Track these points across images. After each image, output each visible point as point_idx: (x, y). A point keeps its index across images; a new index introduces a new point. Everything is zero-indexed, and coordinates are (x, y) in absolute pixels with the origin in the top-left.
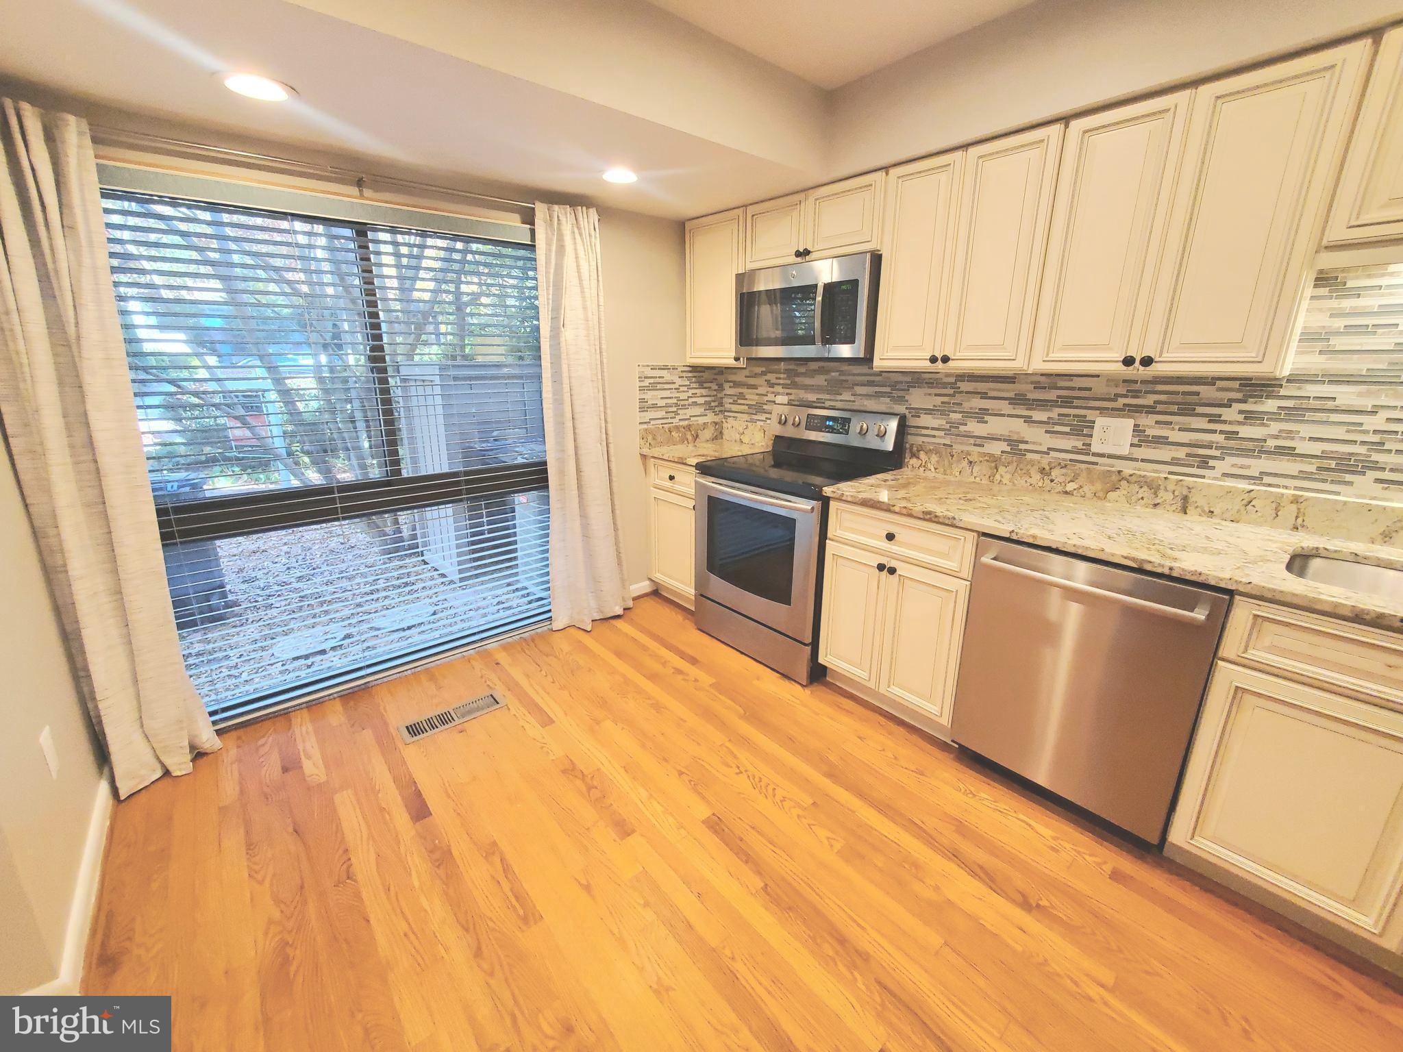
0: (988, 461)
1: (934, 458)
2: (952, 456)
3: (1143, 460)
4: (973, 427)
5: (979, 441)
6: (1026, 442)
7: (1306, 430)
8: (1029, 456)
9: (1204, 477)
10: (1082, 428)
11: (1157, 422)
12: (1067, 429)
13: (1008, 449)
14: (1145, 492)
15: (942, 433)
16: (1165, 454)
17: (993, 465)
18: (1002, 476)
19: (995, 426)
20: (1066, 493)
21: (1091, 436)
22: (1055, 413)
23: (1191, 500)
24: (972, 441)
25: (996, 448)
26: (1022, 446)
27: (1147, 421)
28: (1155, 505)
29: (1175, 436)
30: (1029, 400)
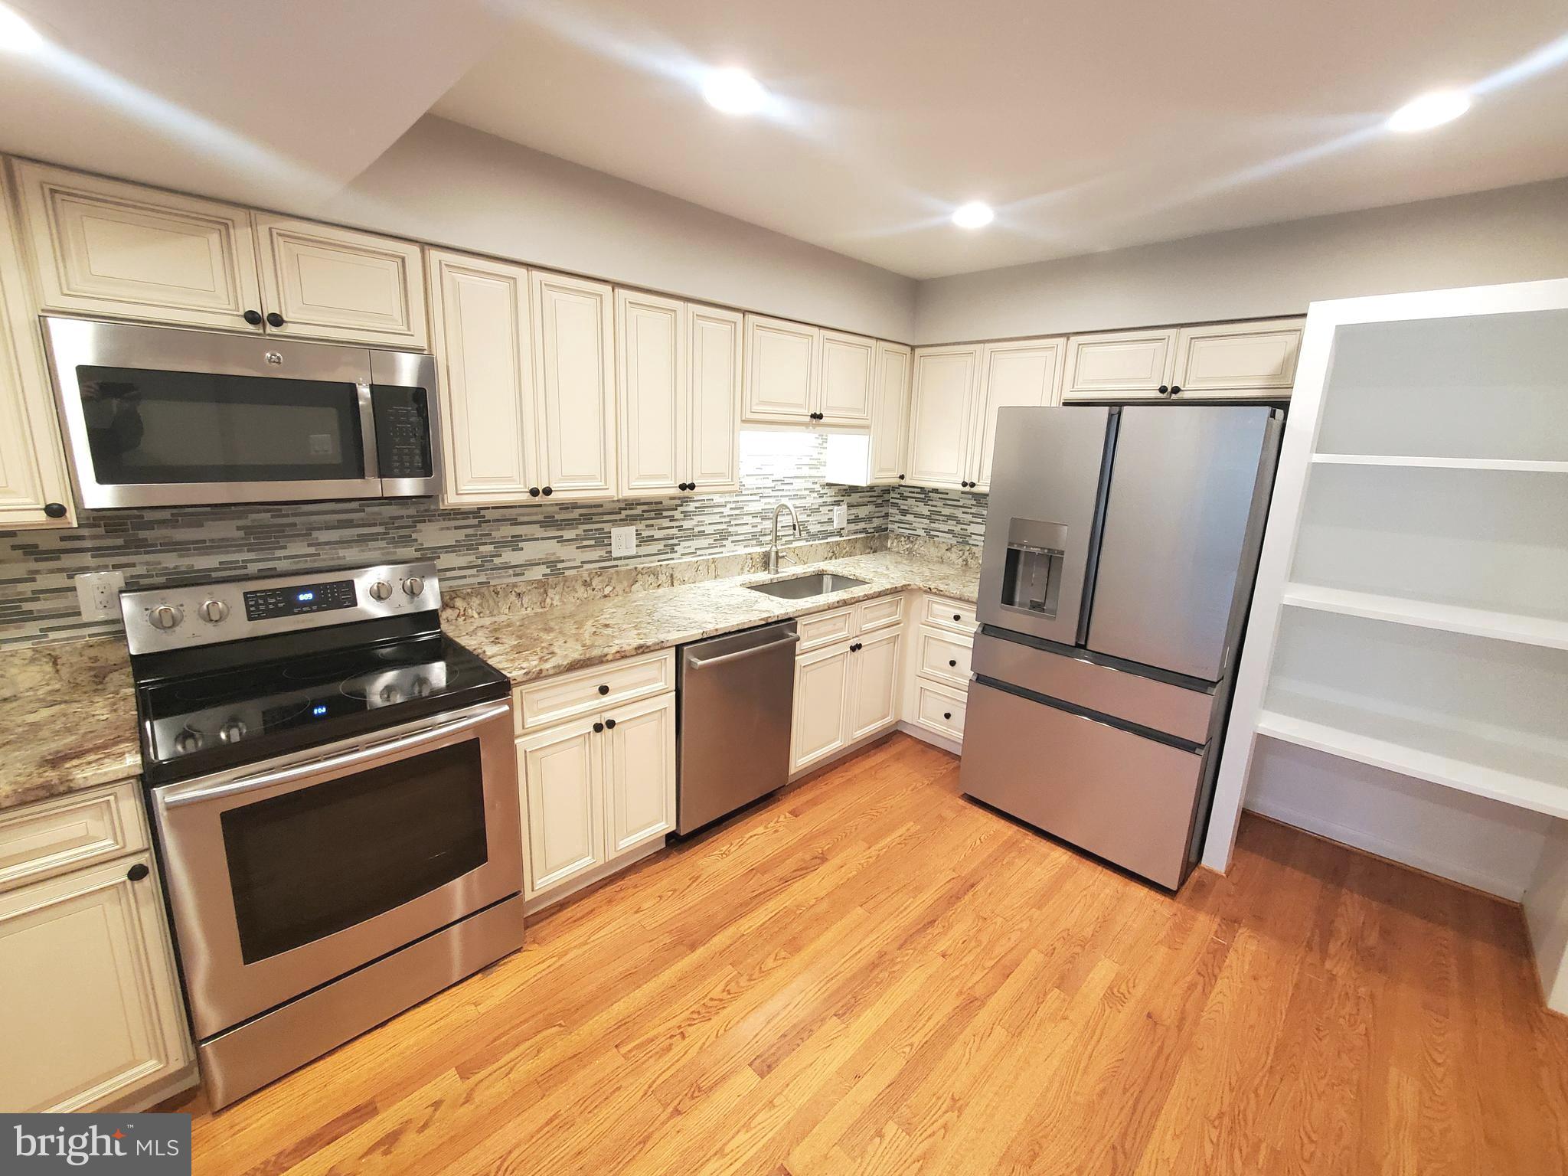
0: (536, 588)
1: (475, 601)
2: (497, 593)
3: (644, 556)
4: (509, 557)
5: (518, 571)
6: (563, 561)
7: (708, 519)
8: (568, 573)
9: (673, 559)
10: (603, 540)
11: (647, 526)
12: (592, 542)
13: (548, 571)
14: (651, 579)
15: (474, 571)
16: (653, 548)
17: (542, 590)
18: (552, 599)
19: (531, 551)
20: (605, 596)
21: (610, 544)
22: (580, 530)
23: (674, 576)
24: (511, 571)
25: (538, 573)
26: (560, 566)
27: (641, 525)
28: (658, 586)
29: (658, 534)
30: (557, 521)
